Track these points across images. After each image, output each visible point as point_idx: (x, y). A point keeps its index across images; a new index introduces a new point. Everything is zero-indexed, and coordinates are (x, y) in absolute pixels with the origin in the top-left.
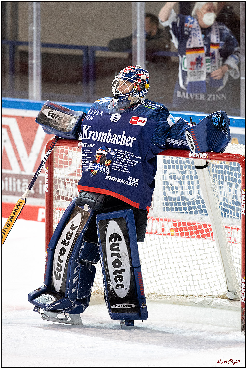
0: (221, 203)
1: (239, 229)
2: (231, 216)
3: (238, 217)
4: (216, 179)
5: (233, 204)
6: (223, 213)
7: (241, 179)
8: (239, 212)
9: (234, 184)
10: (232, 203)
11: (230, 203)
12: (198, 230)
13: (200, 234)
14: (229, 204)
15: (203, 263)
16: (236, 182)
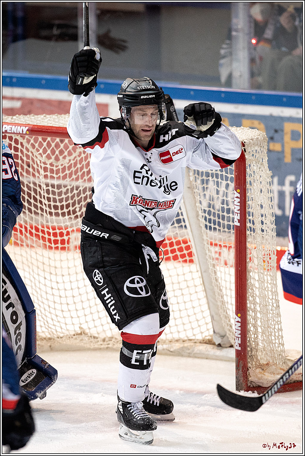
0: (205, 211)
1: (230, 247)
2: (219, 228)
3: (230, 231)
4: (197, 176)
5: (223, 212)
6: (208, 224)
7: (233, 176)
8: (231, 223)
9: (224, 183)
10: (220, 210)
11: (219, 211)
12: (176, 247)
13: (178, 253)
14: (217, 212)
15: (183, 294)
16: (227, 180)
